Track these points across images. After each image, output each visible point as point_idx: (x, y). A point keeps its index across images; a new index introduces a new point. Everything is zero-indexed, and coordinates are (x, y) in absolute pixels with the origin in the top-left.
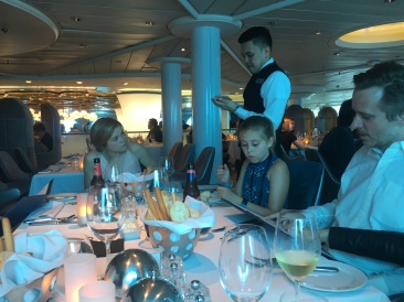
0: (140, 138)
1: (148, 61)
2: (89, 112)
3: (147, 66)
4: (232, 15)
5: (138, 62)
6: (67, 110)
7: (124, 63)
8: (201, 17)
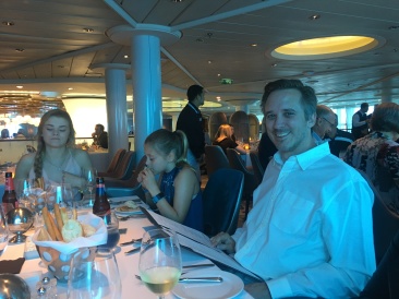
0: (85, 144)
1: (91, 67)
2: (33, 117)
3: (90, 71)
4: (169, 25)
5: (81, 67)
6: (9, 115)
7: (67, 68)
8: (139, 26)
